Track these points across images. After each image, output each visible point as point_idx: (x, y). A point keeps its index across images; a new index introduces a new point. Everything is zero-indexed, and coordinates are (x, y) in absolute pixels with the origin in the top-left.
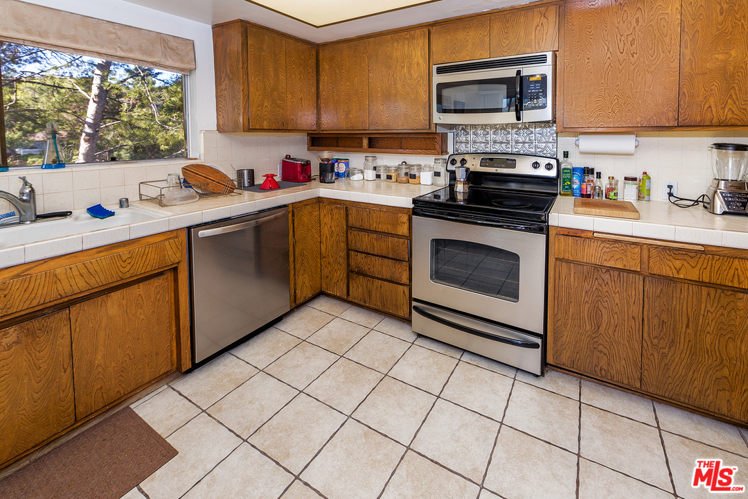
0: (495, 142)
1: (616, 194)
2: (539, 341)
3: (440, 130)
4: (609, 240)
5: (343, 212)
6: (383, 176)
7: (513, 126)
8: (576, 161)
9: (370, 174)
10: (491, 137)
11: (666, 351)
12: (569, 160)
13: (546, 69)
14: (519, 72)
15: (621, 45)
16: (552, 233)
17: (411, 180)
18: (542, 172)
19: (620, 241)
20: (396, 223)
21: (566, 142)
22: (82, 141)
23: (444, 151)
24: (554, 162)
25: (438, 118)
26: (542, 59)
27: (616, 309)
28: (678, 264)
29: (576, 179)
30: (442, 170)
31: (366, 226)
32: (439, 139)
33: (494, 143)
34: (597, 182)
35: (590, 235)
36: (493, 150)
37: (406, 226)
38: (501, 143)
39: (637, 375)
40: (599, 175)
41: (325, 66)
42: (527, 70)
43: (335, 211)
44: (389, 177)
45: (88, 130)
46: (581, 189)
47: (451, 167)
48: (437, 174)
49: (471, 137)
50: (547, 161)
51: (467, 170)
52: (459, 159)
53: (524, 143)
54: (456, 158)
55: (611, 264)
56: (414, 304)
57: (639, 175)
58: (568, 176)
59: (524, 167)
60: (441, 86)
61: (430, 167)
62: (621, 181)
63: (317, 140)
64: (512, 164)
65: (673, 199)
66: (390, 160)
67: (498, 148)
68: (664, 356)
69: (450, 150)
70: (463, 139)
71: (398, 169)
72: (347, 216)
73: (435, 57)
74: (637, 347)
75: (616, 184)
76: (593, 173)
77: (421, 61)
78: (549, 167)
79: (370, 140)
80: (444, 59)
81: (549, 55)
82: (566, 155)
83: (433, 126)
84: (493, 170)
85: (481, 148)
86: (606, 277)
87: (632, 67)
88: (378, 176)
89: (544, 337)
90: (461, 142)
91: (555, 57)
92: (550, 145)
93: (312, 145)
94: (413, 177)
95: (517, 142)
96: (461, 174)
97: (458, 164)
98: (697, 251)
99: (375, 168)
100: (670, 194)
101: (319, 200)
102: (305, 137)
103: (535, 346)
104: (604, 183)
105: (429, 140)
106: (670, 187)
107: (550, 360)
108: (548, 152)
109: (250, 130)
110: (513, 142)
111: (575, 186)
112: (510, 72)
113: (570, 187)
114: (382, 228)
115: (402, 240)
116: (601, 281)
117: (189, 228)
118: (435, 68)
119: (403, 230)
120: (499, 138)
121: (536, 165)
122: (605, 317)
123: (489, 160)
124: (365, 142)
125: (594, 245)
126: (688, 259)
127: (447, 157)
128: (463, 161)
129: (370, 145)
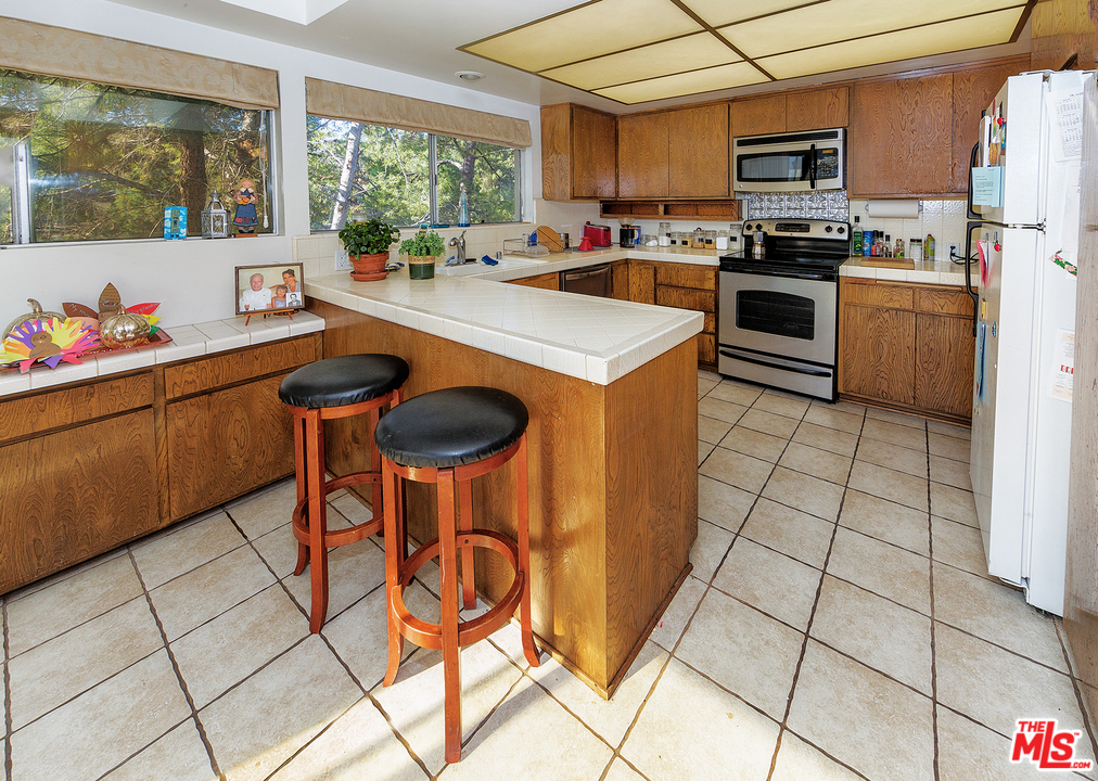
0: (789, 208)
1: (902, 255)
2: (831, 371)
3: (738, 198)
4: (888, 286)
5: (651, 272)
6: (679, 242)
7: (807, 193)
8: (867, 225)
9: (665, 241)
10: (785, 203)
11: (933, 372)
12: (859, 224)
13: (837, 143)
14: (813, 146)
15: (903, 123)
16: (842, 282)
17: (706, 245)
18: (834, 235)
19: (898, 286)
20: (702, 279)
21: (858, 207)
22: (336, 211)
23: (740, 218)
24: (845, 227)
25: (738, 186)
26: (834, 135)
27: (894, 342)
28: (942, 302)
29: (867, 242)
30: (738, 235)
31: (674, 282)
32: (736, 205)
33: (788, 210)
34: (886, 244)
35: (873, 282)
36: (787, 216)
37: (713, 281)
38: (795, 209)
39: (911, 394)
40: (888, 238)
41: (623, 135)
42: (821, 144)
43: (643, 271)
44: (685, 243)
45: (341, 199)
46: (871, 250)
47: (746, 232)
48: (733, 239)
49: (766, 204)
50: (839, 225)
51: (765, 233)
52: (754, 224)
53: (817, 209)
54: (752, 223)
55: (890, 305)
56: (721, 348)
57: (924, 238)
58: (859, 239)
59: (817, 232)
60: (741, 158)
61: (725, 232)
62: (908, 242)
63: (610, 207)
64: (807, 229)
65: (954, 258)
66: (684, 227)
67: (792, 214)
68: (932, 376)
69: (745, 217)
70: (758, 205)
71: (692, 235)
72: (655, 275)
73: (736, 131)
74: (911, 371)
75: (903, 245)
76: (882, 236)
77: (721, 134)
78: (841, 230)
79: (666, 206)
80: (743, 133)
81: (840, 131)
82: (857, 219)
83: (732, 193)
84: (788, 234)
85: (776, 214)
86: (886, 315)
87: (912, 143)
88: (674, 242)
89: (835, 368)
90: (756, 209)
91: (845, 133)
92: (842, 210)
93: (604, 213)
94: (709, 242)
95: (811, 208)
96: (758, 237)
97: (754, 229)
98: (957, 291)
99: (669, 235)
100: (952, 254)
101: (627, 262)
102: (597, 206)
103: (828, 375)
104: (892, 245)
105: (726, 206)
106: (953, 248)
107: (840, 389)
108: (841, 217)
109: (574, 198)
110: (805, 208)
111: (865, 249)
112: (805, 146)
113: (861, 249)
114: (689, 284)
115: (709, 294)
116: (881, 319)
117: (560, 272)
118: (736, 140)
119: (710, 285)
120: (793, 205)
121: (829, 229)
122: (886, 348)
123: (785, 225)
124: (661, 209)
125: (876, 289)
126: (950, 297)
127: (742, 223)
128: (759, 227)
129: (666, 212)
